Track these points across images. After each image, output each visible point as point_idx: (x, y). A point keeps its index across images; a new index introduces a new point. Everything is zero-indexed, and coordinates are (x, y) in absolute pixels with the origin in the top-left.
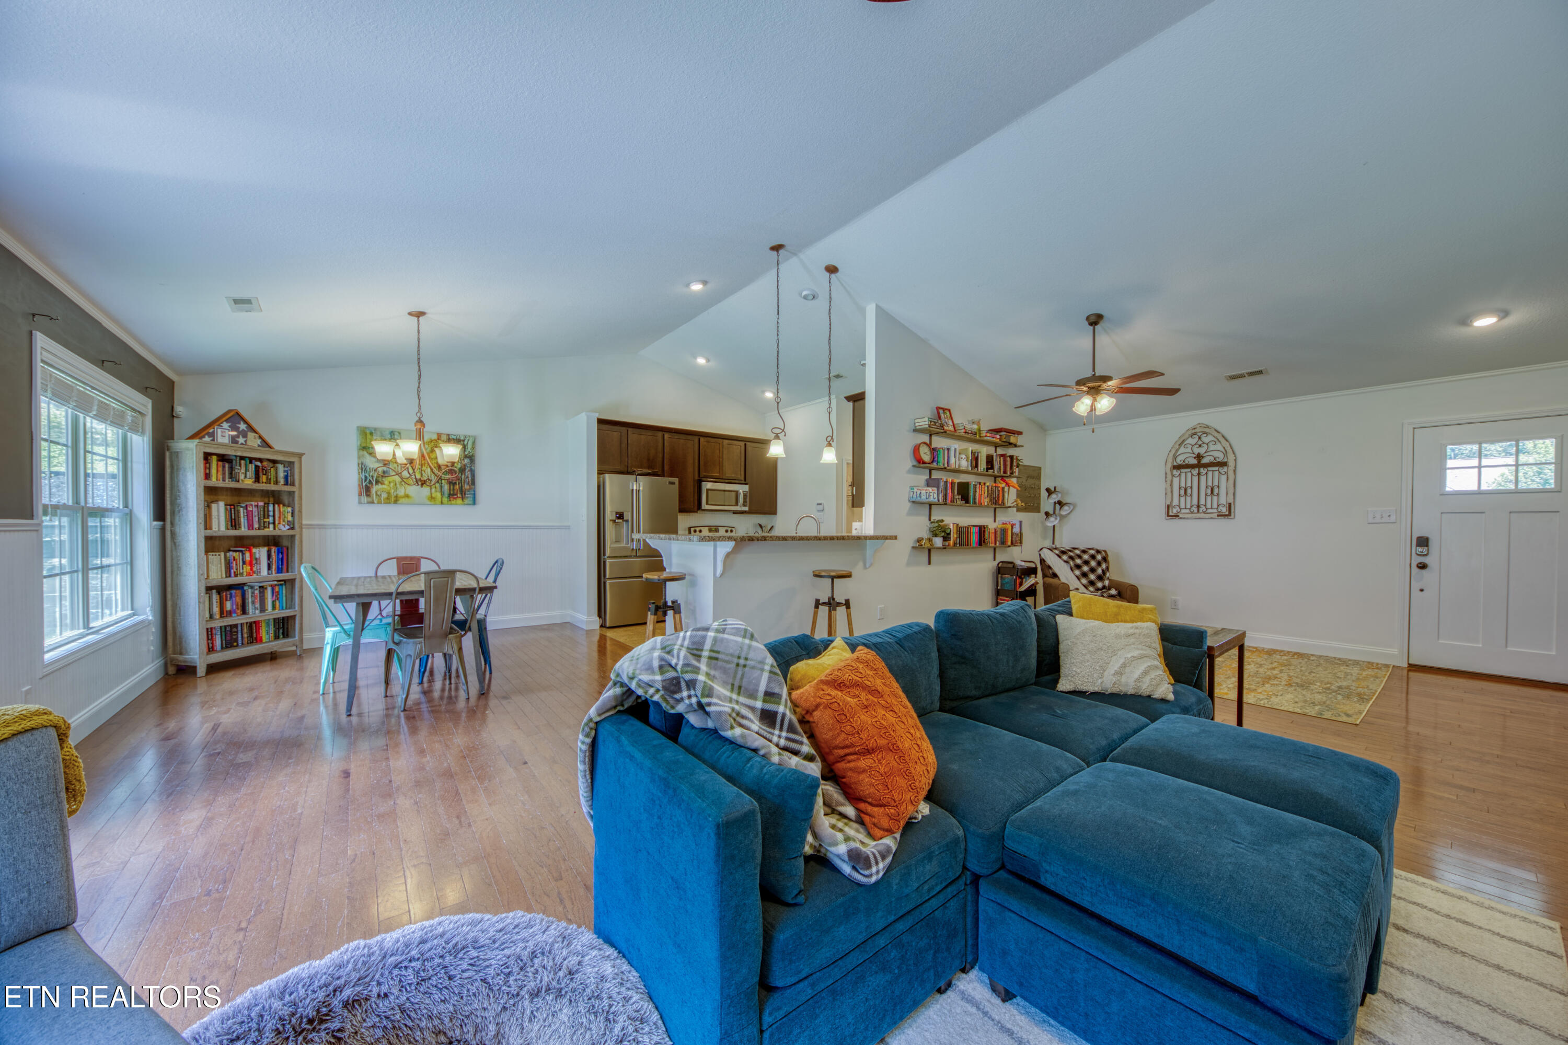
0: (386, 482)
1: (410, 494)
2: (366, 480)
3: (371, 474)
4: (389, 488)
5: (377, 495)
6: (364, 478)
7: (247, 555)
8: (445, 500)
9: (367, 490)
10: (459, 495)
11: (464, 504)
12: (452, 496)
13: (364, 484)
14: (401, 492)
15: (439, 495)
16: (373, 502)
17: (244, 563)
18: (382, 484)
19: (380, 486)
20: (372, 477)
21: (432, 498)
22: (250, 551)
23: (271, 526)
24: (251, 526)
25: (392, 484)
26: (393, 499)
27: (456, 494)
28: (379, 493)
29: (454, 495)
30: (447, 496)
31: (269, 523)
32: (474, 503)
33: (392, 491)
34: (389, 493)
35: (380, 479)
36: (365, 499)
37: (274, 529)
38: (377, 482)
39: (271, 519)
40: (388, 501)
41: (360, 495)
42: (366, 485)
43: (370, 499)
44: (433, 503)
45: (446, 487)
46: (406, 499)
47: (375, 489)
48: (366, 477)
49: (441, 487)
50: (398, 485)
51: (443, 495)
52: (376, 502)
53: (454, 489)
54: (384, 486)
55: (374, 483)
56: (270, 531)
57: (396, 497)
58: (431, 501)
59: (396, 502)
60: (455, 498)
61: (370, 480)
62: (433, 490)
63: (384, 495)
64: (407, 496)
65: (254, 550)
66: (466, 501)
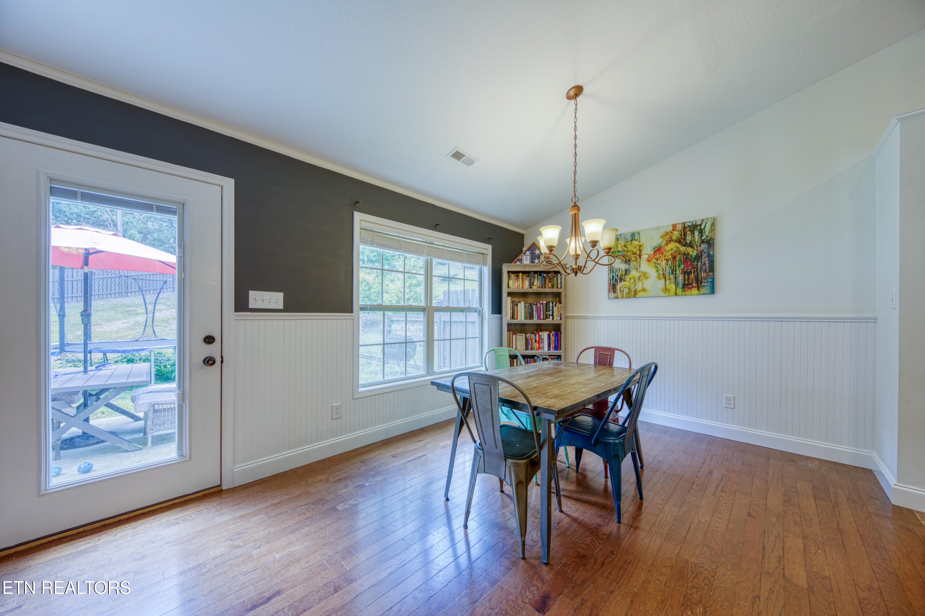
0: (628, 279)
1: (647, 288)
2: (613, 279)
3: (617, 273)
4: (629, 284)
5: (620, 290)
6: (611, 278)
7: (537, 336)
8: (679, 291)
9: (613, 287)
10: (694, 285)
11: (700, 294)
12: (686, 286)
13: (612, 283)
14: (639, 287)
15: (673, 286)
16: (617, 298)
17: (536, 342)
18: (624, 281)
19: (623, 283)
20: (618, 276)
21: (666, 290)
22: (538, 333)
23: (551, 317)
24: (539, 318)
25: (632, 280)
26: (633, 293)
27: (691, 284)
28: (622, 289)
29: (688, 284)
30: (681, 286)
31: (550, 315)
32: (713, 292)
33: (632, 286)
34: (629, 288)
35: (623, 277)
36: (612, 295)
37: (553, 319)
38: (621, 280)
39: (551, 313)
40: (629, 296)
41: (609, 292)
42: (613, 283)
43: (615, 295)
44: (667, 294)
45: (681, 278)
46: (643, 292)
47: (619, 285)
48: (613, 276)
49: (676, 278)
50: (637, 281)
51: (677, 285)
52: (620, 297)
53: (688, 279)
54: (626, 283)
55: (619, 281)
56: (549, 321)
57: (635, 291)
58: (665, 293)
59: (635, 296)
60: (690, 288)
61: (616, 279)
62: (668, 282)
63: (626, 291)
64: (644, 290)
65: (541, 333)
66: (702, 290)
